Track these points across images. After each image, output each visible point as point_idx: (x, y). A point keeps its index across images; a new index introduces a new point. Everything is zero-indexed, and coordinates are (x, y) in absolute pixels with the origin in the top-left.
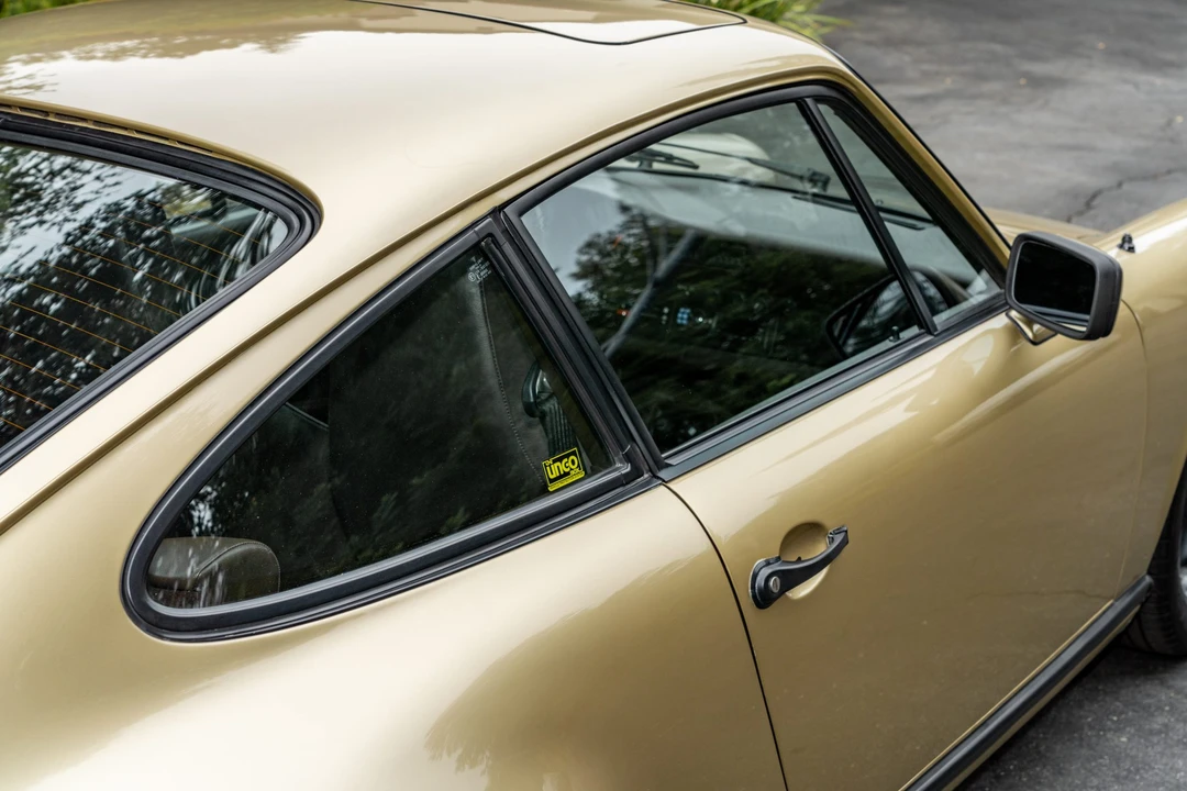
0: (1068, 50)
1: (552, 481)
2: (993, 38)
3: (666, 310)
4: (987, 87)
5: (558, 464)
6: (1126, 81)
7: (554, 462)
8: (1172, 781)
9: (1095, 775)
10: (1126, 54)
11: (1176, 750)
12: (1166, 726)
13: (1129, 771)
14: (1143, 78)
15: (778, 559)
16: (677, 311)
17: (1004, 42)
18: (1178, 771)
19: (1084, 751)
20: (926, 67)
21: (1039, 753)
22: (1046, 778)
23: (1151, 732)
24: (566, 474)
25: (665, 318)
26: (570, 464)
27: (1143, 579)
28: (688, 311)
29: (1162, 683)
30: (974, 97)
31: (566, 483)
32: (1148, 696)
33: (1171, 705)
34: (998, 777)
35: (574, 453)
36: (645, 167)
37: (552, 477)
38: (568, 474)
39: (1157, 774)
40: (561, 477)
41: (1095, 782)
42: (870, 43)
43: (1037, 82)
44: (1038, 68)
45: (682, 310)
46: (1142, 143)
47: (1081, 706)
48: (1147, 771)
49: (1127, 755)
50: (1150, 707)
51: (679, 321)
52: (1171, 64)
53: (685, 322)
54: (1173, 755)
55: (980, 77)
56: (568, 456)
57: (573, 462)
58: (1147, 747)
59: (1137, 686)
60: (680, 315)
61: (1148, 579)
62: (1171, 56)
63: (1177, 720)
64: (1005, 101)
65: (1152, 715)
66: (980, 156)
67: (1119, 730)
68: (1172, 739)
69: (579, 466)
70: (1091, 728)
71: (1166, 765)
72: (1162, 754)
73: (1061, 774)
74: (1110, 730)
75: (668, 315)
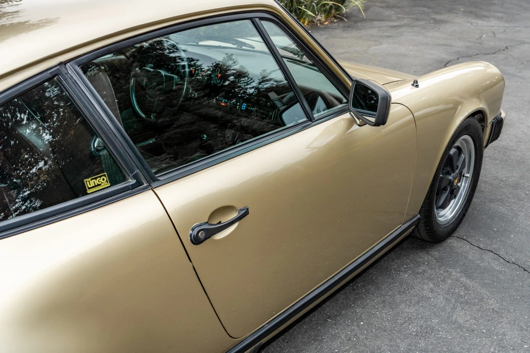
0: (450, 11)
1: (89, 188)
2: (425, 6)
3: (238, 104)
4: (419, 23)
5: (95, 180)
6: (468, 22)
7: (92, 179)
8: (421, 294)
9: (391, 290)
10: (471, 12)
11: (426, 281)
12: (424, 271)
13: (405, 289)
14: (474, 21)
15: (207, 223)
16: (242, 105)
17: (429, 7)
18: (424, 290)
19: (390, 280)
20: (399, 16)
21: (372, 280)
22: (372, 290)
23: (418, 273)
24: (99, 185)
25: (238, 107)
26: (102, 180)
27: (417, 215)
28: (246, 105)
29: (427, 253)
30: (414, 26)
31: (98, 189)
32: (420, 257)
33: (428, 263)
34: (354, 289)
35: (104, 175)
36: (239, 48)
37: (89, 186)
38: (100, 185)
39: (416, 291)
40: (95, 186)
41: (391, 293)
42: (382, 7)
43: (436, 22)
44: (438, 17)
45: (244, 104)
46: (469, 44)
47: (393, 260)
48: (412, 290)
49: (406, 282)
50: (420, 263)
51: (242, 108)
52: (486, 16)
53: (244, 109)
54: (424, 283)
55: (418, 20)
56: (100, 177)
57: (103, 179)
58: (415, 279)
59: (417, 253)
60: (243, 106)
61: (419, 216)
62: (485, 14)
63: (429, 269)
64: (424, 28)
65: (420, 266)
66: (411, 47)
67: (405, 272)
68: (425, 277)
69: (107, 181)
70: (395, 270)
71: (420, 287)
72: (420, 282)
73: (378, 289)
74: (402, 271)
75: (239, 105)
